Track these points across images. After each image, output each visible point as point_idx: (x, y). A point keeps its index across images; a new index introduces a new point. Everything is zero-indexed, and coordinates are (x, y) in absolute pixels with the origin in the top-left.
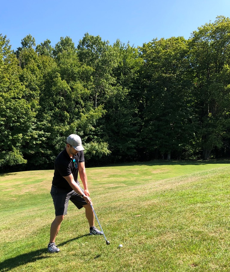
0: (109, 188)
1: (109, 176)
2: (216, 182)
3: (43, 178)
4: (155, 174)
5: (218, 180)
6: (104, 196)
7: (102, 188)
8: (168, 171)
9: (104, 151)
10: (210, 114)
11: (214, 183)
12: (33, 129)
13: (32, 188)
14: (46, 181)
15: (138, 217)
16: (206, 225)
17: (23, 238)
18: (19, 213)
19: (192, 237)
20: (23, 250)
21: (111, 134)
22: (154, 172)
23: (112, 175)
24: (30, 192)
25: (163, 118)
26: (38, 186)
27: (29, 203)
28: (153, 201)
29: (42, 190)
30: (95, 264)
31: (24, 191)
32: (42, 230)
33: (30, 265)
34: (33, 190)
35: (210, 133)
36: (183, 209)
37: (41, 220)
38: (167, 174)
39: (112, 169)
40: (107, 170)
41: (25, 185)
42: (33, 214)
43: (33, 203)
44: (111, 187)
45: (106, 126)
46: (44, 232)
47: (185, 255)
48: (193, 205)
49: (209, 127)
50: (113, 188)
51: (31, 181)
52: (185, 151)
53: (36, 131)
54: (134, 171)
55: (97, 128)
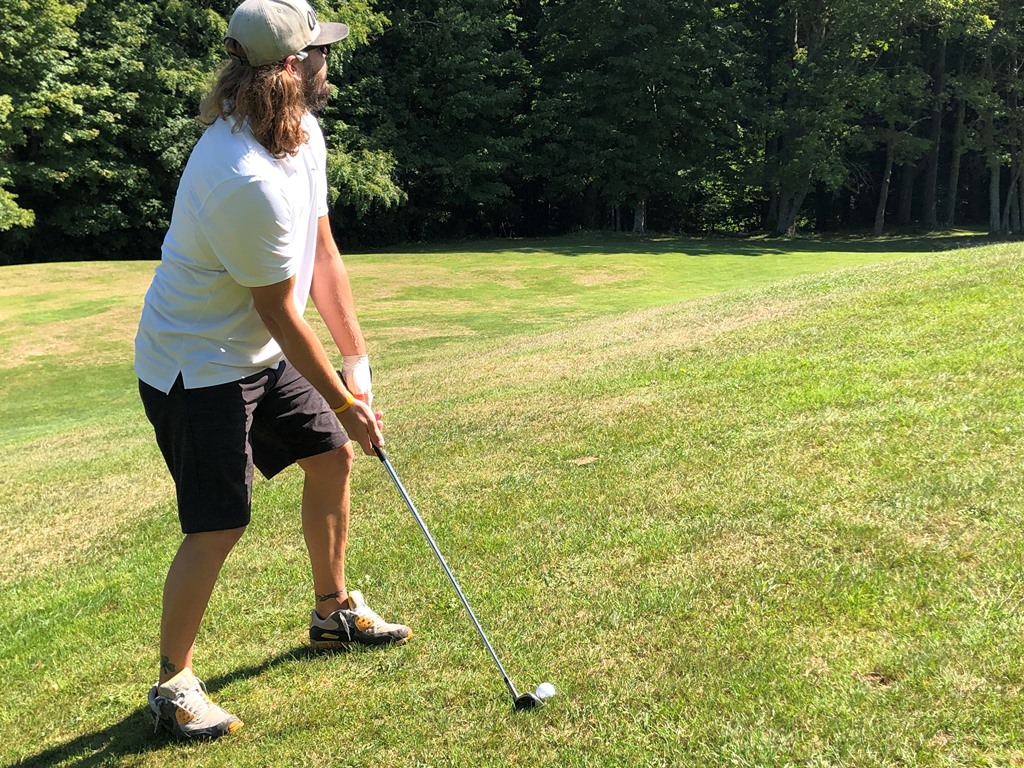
0: (404, 344)
1: (403, 294)
2: (875, 321)
3: (107, 295)
4: (589, 289)
5: (882, 312)
6: (409, 375)
7: (375, 343)
8: (637, 276)
9: (378, 189)
10: (801, 53)
11: (868, 325)
12: (64, 78)
13: (59, 337)
14: (123, 310)
15: (585, 466)
16: (882, 500)
17: (54, 567)
18: (18, 450)
19: (837, 550)
20: (63, 625)
21: (408, 115)
22: (585, 281)
23: (411, 289)
24: (51, 356)
25: (618, 61)
26: (85, 330)
27: (47, 408)
28: (634, 400)
29: (104, 347)
30: (434, 685)
31: (23, 353)
32: (143, 527)
33: (111, 698)
34: (65, 349)
35: (799, 130)
36: (769, 433)
37: (132, 482)
38: (635, 290)
39: (414, 263)
40: (390, 266)
41: (26, 325)
42: (87, 453)
43: (65, 406)
44: (410, 338)
45: (385, 80)
46: (156, 538)
47: (827, 632)
48: (808, 413)
49: (797, 106)
50: (418, 343)
51: (55, 307)
52: (700, 197)
53: (77, 84)
54: (504, 272)
55: (347, 90)
